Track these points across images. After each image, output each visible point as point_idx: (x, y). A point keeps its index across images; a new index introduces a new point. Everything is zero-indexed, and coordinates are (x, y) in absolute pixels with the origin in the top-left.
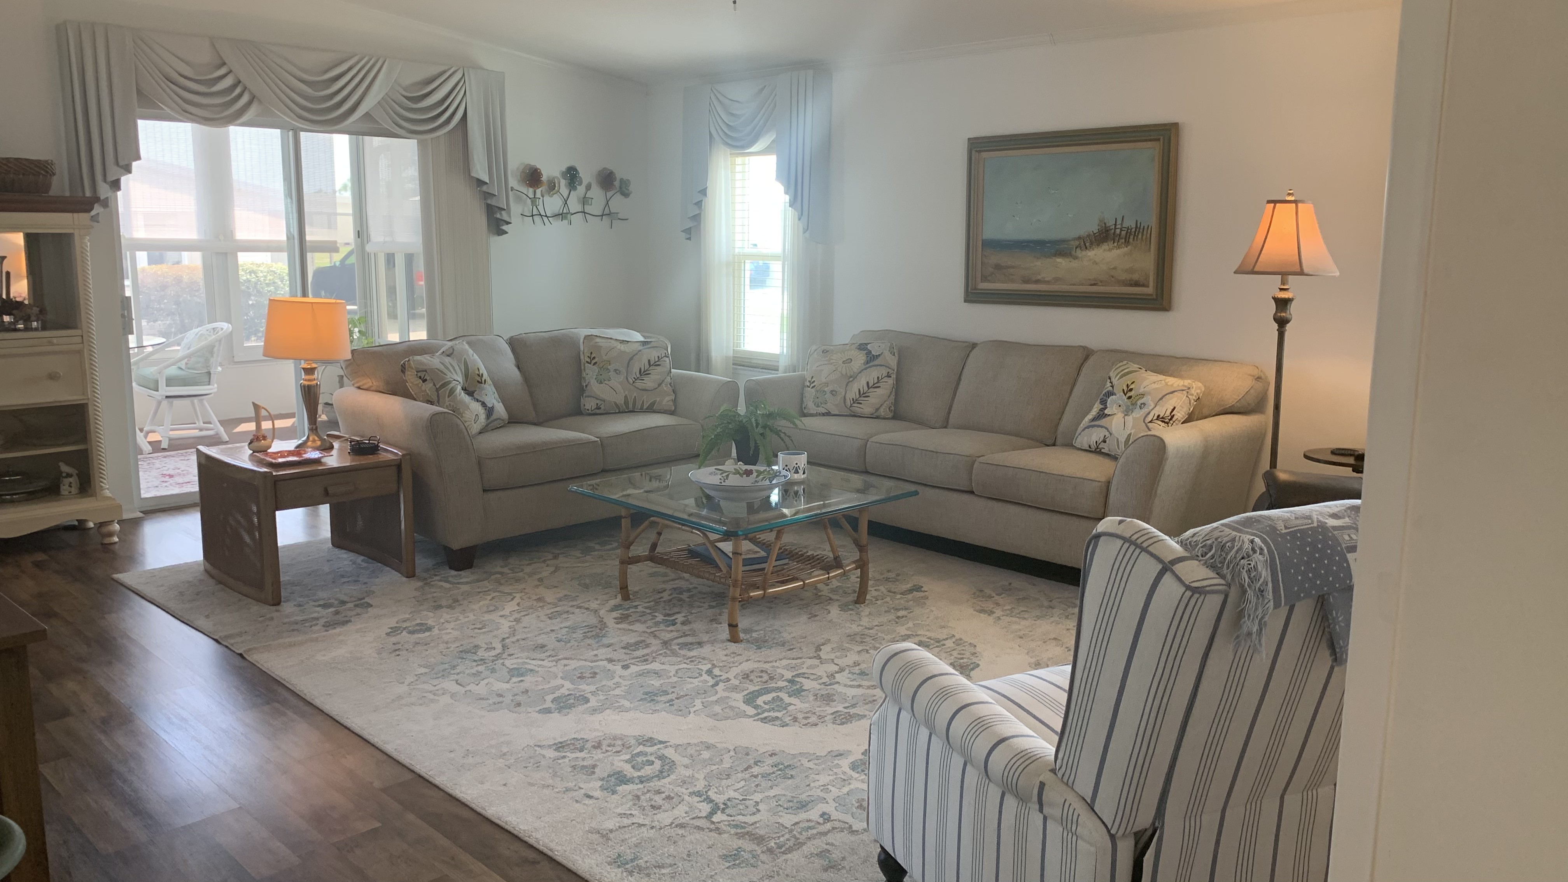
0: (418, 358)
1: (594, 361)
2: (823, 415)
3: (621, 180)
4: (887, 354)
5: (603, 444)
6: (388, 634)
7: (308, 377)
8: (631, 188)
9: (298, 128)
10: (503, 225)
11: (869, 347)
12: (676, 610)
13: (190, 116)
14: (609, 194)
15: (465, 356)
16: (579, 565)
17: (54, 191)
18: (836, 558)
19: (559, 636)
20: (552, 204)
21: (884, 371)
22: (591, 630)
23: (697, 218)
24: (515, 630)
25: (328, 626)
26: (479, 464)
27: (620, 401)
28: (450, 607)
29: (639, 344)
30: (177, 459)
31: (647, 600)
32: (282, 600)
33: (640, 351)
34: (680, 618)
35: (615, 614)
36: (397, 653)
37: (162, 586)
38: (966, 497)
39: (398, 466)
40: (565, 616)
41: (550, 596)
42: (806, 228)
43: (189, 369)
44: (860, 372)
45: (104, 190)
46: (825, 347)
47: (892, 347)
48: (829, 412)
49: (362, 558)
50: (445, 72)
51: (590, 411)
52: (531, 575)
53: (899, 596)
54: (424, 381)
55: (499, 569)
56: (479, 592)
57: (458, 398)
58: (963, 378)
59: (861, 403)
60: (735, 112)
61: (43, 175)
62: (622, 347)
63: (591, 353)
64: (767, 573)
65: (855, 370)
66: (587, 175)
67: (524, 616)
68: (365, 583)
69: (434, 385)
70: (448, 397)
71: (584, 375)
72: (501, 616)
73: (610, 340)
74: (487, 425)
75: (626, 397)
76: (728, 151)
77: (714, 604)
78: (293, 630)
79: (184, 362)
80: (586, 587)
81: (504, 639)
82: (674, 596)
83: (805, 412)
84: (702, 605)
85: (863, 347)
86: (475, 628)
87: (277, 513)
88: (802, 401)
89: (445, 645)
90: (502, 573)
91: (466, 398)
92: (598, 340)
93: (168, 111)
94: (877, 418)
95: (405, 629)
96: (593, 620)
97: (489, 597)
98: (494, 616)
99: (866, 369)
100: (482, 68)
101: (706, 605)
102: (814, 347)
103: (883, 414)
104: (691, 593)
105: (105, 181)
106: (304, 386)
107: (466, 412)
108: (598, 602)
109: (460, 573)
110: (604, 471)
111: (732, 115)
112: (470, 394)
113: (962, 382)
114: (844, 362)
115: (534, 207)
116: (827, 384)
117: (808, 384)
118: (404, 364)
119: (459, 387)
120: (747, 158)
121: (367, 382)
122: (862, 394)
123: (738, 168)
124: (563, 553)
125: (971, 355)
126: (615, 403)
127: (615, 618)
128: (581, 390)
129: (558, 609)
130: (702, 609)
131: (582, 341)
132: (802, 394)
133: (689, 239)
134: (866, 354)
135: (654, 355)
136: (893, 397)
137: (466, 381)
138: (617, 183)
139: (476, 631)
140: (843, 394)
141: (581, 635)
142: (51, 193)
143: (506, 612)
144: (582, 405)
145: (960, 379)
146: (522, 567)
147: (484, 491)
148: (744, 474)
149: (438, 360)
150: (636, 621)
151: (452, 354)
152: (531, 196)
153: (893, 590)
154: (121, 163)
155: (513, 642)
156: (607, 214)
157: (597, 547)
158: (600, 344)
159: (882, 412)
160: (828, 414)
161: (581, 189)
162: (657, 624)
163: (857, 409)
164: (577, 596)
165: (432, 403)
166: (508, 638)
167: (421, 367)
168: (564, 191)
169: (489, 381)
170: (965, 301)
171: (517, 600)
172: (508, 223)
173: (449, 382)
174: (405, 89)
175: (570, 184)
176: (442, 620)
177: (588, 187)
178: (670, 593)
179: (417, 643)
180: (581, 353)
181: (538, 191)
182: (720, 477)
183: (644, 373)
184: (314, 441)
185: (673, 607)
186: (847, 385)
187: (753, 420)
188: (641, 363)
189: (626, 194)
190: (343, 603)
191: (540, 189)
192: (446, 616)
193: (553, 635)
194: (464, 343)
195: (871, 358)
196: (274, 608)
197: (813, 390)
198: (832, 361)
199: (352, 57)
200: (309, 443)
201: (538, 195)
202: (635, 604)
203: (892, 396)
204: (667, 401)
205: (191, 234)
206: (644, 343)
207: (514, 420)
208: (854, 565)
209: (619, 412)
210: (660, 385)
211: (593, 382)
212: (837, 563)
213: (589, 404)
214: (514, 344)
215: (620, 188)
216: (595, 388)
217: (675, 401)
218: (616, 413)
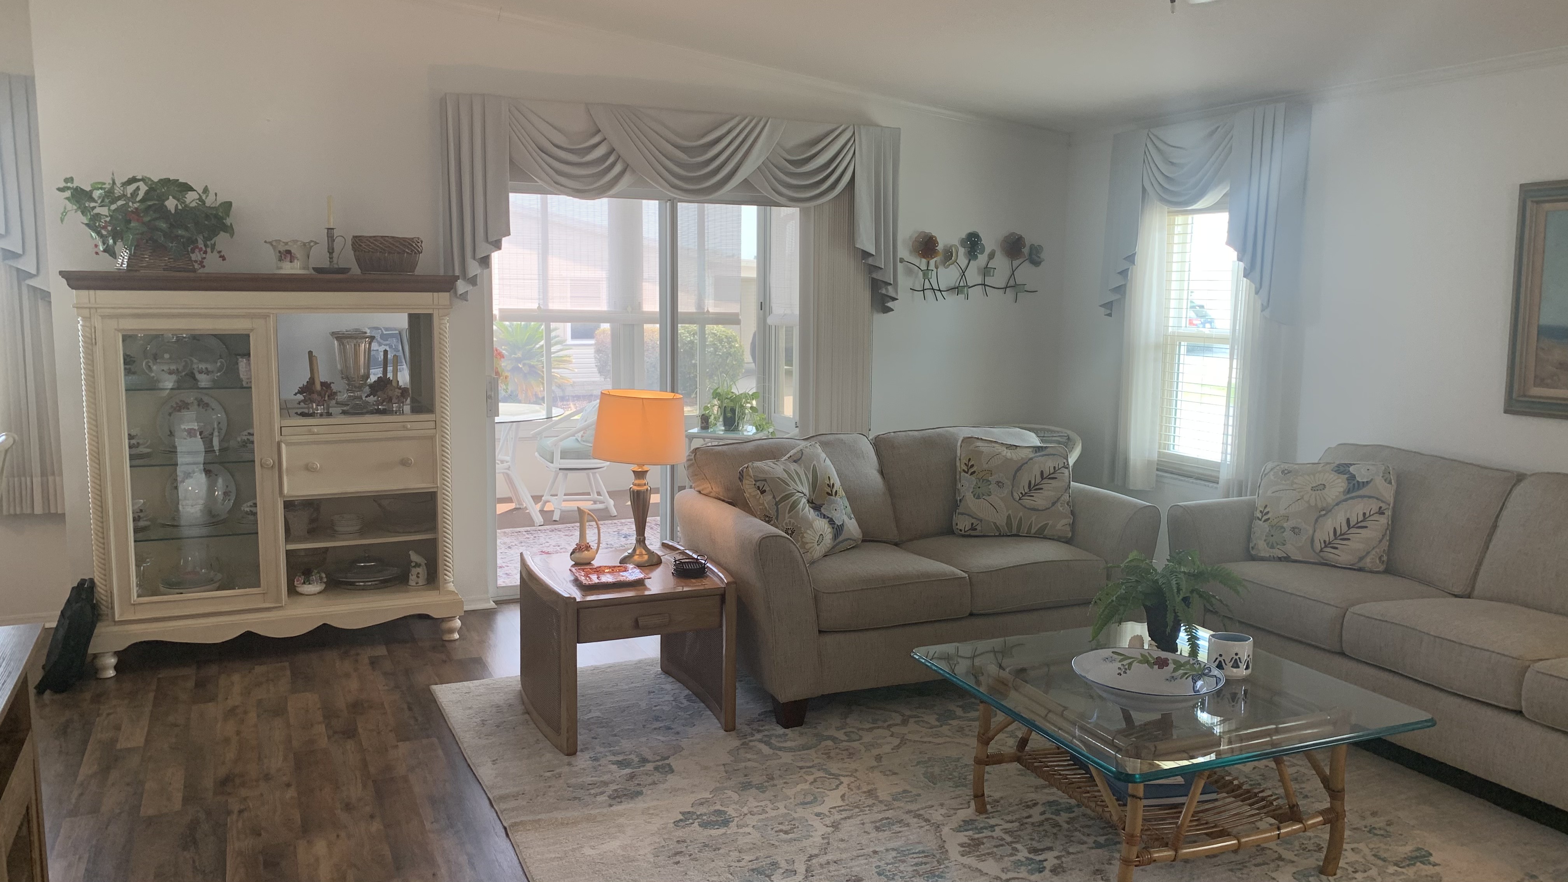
0: (758, 464)
1: (972, 470)
2: (1280, 559)
3: (1032, 247)
4: (1379, 481)
5: (972, 581)
6: (676, 823)
7: (637, 482)
8: (1043, 255)
9: (675, 198)
10: (888, 302)
11: (1351, 469)
12: (1047, 843)
13: (562, 188)
14: (1016, 263)
15: (815, 462)
16: (930, 739)
17: (419, 270)
18: (1293, 807)
19: (882, 863)
20: (947, 276)
21: (1374, 506)
22: (924, 860)
23: (1121, 290)
24: (828, 843)
25: (617, 797)
26: (816, 599)
27: (1001, 521)
28: (761, 788)
29: (1030, 450)
30: (562, 534)
31: (1009, 818)
32: (579, 749)
33: (1031, 459)
34: (1050, 859)
35: (963, 837)
36: (678, 858)
37: (470, 708)
38: (1510, 720)
39: (721, 596)
40: (896, 828)
41: (885, 789)
42: (1265, 304)
43: (584, 441)
44: (1337, 504)
45: (473, 268)
46: (1286, 466)
47: (1387, 472)
48: (1289, 557)
49: (687, 692)
50: (832, 131)
51: (963, 532)
52: (869, 747)
53: (1392, 869)
54: (763, 492)
55: (832, 732)
56: (801, 768)
57: (801, 513)
58: (1501, 523)
59: (1336, 548)
60: (1174, 161)
61: (407, 253)
62: (1008, 454)
63: (970, 460)
64: (1182, 824)
65: (1329, 500)
66: (990, 241)
67: (845, 818)
68: (678, 733)
69: (774, 497)
70: (789, 512)
71: (959, 486)
72: (818, 815)
73: (993, 445)
74: (833, 548)
75: (1009, 517)
76: (1166, 208)
77: (1101, 839)
78: (575, 798)
79: (580, 434)
80: (932, 779)
81: (811, 857)
82: (1048, 815)
83: (1253, 552)
84: (1085, 838)
85: (1342, 469)
86: (781, 831)
87: (579, 646)
88: (1249, 539)
89: (737, 853)
90: (834, 739)
91: (810, 513)
92: (979, 444)
93: (540, 183)
94: (1360, 570)
95: (698, 817)
96: (931, 844)
97: (811, 778)
98: (807, 813)
99: (1346, 500)
100: (878, 126)
101: (1090, 840)
102: (1270, 465)
103: (1369, 565)
104: (1072, 815)
105: (474, 258)
106: (633, 491)
107: (808, 531)
108: (943, 811)
109: (787, 731)
110: (971, 615)
111: (1172, 163)
112: (816, 506)
113: (1498, 531)
114: (1313, 489)
115: (927, 280)
116: (1287, 518)
117: (1259, 515)
118: (742, 470)
119: (804, 500)
120: (1190, 217)
121: (707, 487)
122: (1340, 536)
123: (1178, 229)
124: (915, 716)
125: (1515, 492)
126: (995, 524)
127: (961, 845)
128: (954, 504)
129: (889, 814)
130: (1084, 847)
131: (959, 444)
132: (1250, 528)
133: (1110, 315)
134: (1348, 479)
135: (1049, 464)
136: (1385, 543)
137: (814, 492)
138: (1026, 250)
139: (783, 836)
140: (1311, 532)
141: (910, 869)
142: (416, 273)
143: (823, 809)
144: (954, 524)
145: (1495, 526)
146: (861, 733)
147: (820, 632)
148: (1154, 664)
149: (782, 467)
150: (988, 854)
151: (799, 460)
152: (924, 267)
153: (1383, 855)
154: (490, 240)
155: (821, 866)
156: (1013, 286)
157: (959, 712)
158: (982, 449)
159: (1368, 562)
160: (1287, 559)
161: (982, 259)
162: (1018, 864)
163: (1330, 555)
164: (919, 795)
165: (768, 522)
166: (816, 856)
167: (762, 476)
168: (962, 260)
169: (841, 493)
170: (1506, 412)
171: (843, 789)
172: (894, 299)
173: (791, 495)
174: (788, 152)
175: (970, 253)
176: (745, 810)
177: (992, 256)
178: (1043, 809)
179: (706, 846)
180: (958, 459)
181: (932, 262)
182: (1119, 665)
183: (1034, 487)
184: (641, 555)
185: (1045, 836)
186: (1316, 521)
187: (1174, 582)
188: (1031, 474)
189: (1036, 263)
190: (644, 761)
191: (935, 259)
192: (752, 803)
193: (874, 861)
194: (817, 445)
195: (1354, 486)
196: (566, 759)
197: (1266, 525)
198: (1295, 486)
199: (733, 118)
200: (636, 557)
201: (932, 266)
202: (992, 822)
203: (1384, 541)
204: (1062, 525)
205: (602, 306)
206: (1037, 449)
207: (870, 539)
208: (1321, 819)
209: (1000, 536)
210: (1054, 504)
211: (969, 496)
212: (1293, 814)
213: (962, 523)
214: (879, 444)
215: (1030, 254)
216: (971, 503)
217: (1073, 525)
218: (995, 536)
